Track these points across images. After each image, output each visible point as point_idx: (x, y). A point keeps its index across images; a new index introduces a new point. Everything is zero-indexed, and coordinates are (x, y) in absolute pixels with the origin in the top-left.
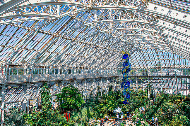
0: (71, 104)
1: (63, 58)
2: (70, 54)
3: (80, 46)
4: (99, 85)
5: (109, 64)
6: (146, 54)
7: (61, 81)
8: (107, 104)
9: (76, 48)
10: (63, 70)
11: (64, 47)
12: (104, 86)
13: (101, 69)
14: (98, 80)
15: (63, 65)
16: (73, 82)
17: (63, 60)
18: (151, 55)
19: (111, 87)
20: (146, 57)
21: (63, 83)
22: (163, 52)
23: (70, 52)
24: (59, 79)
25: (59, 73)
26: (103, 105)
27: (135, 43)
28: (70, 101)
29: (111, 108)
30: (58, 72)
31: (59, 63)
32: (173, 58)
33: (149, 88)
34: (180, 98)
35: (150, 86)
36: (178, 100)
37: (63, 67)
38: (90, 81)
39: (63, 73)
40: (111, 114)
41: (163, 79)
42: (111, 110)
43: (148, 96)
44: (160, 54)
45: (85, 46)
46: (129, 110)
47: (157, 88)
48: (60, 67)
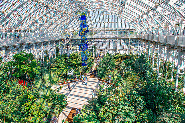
0: (27, 71)
1: (9, 19)
2: (18, 14)
3: (31, 4)
4: (47, 49)
5: (57, 26)
6: (92, 17)
7: (9, 46)
8: (60, 67)
9: (26, 7)
10: (9, 33)
11: (11, 5)
12: (51, 49)
13: (48, 32)
14: (46, 44)
15: (8, 28)
16: (21, 47)
17: (9, 22)
18: (97, 17)
19: (57, 51)
20: (92, 20)
21: (11, 49)
22: (108, 15)
23: (19, 11)
24: (5, 44)
25: (4, 38)
26: (55, 69)
27: (88, 4)
28: (26, 69)
29: (66, 71)
30: (2, 36)
31: (3, 25)
32: (116, 21)
33: (94, 50)
34: (122, 56)
35: (95, 48)
36: (120, 59)
37: (8, 30)
38: (38, 45)
39: (10, 37)
40: (66, 77)
41: (95, 41)
42: (66, 74)
43: (93, 56)
44: (106, 17)
45: (37, 5)
46: (82, 71)
47: (100, 49)
48: (4, 31)
